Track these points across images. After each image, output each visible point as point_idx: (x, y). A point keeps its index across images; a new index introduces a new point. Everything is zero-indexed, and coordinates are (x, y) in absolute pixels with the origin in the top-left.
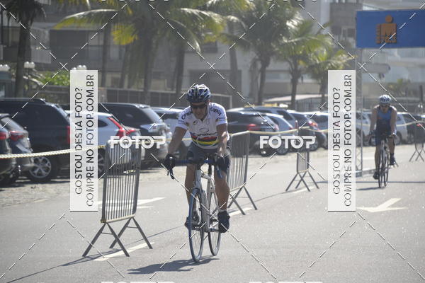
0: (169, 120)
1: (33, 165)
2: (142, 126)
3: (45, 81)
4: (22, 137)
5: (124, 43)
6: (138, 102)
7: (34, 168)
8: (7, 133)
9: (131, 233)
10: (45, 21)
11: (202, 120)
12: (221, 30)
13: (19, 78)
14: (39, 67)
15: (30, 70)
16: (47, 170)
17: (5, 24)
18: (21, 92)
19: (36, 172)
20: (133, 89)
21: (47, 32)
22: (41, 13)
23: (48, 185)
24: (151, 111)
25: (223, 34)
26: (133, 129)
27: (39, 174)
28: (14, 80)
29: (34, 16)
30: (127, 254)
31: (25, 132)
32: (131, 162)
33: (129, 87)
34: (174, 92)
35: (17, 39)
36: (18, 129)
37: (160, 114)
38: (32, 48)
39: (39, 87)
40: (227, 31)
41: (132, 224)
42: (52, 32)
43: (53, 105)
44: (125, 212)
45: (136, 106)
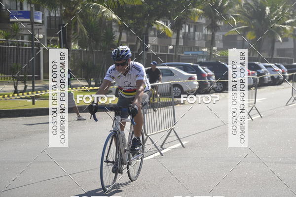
0: (268, 68)
1: (216, 86)
2: (258, 71)
3: (220, 54)
4: (212, 75)
5: (251, 39)
6: (256, 62)
7: (216, 87)
8: (207, 74)
9: (254, 112)
10: (221, 32)
11: (125, 75)
12: (290, 32)
13: (211, 53)
14: (218, 49)
15: (215, 50)
16: (221, 88)
17: (206, 33)
18: (212, 59)
19: (217, 88)
20: (254, 56)
21: (222, 36)
22: (219, 29)
23: (221, 94)
24: (261, 65)
25: (290, 34)
26: (254, 72)
27: (219, 89)
28: (209, 54)
29: (217, 30)
30: (252, 120)
31: (213, 74)
32: (253, 85)
33: (252, 56)
34: (271, 57)
35: (210, 39)
36: (210, 73)
37: (265, 66)
38: (216, 42)
39: (218, 57)
40: (292, 33)
41: (254, 108)
42: (223, 36)
43: (223, 63)
44: (251, 104)
45: (255, 63)
